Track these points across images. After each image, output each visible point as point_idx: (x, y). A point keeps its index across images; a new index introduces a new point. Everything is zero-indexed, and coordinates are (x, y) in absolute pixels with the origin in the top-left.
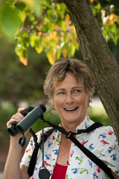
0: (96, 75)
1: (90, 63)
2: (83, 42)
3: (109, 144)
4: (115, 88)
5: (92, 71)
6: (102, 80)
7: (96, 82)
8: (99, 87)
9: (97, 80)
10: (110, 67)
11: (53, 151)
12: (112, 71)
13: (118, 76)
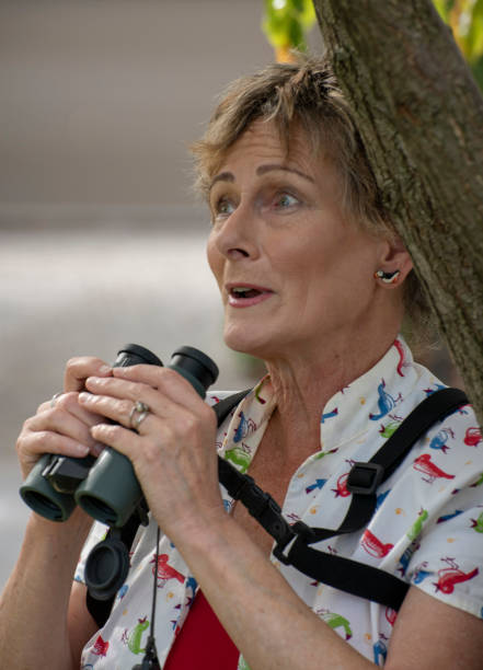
0: (382, 134)
1: (354, 70)
3: (452, 477)
4: (454, 209)
5: (366, 116)
6: (413, 163)
7: (386, 176)
8: (402, 201)
9: (390, 161)
10: (421, 94)
12: (435, 115)
13: (469, 144)
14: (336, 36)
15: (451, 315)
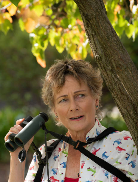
0: (108, 74)
1: (101, 60)
2: (92, 37)
4: (130, 89)
5: (104, 70)
6: (116, 80)
7: (109, 83)
8: (113, 89)
9: (110, 80)
10: (122, 64)
11: (60, 164)
12: (125, 69)
13: (133, 75)
14: (97, 53)
15: (126, 113)
